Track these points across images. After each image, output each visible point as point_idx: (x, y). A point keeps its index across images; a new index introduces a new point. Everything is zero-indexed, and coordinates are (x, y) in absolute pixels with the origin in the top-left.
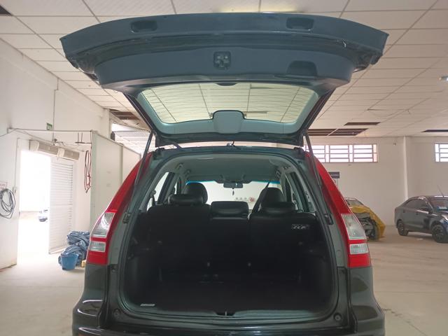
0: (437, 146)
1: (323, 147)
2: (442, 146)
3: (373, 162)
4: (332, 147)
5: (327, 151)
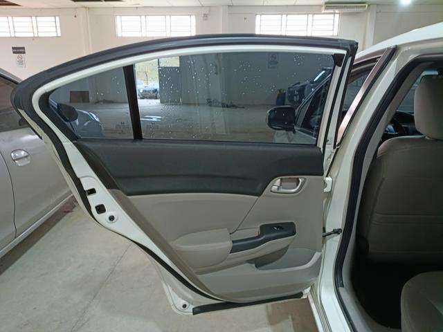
0: (118, 18)
2: (124, 18)
3: (57, 37)
4: (15, 18)
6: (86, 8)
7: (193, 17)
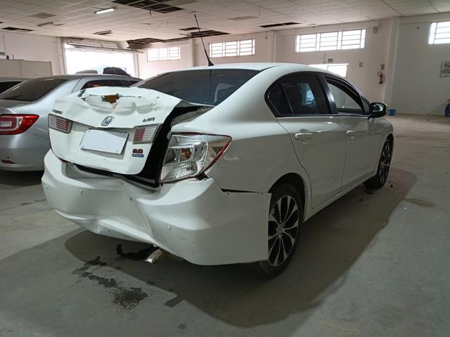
0: (298, 37)
1: (221, 44)
2: (303, 37)
3: (252, 55)
4: (227, 44)
5: (224, 48)
6: (274, 31)
7: (364, 31)
